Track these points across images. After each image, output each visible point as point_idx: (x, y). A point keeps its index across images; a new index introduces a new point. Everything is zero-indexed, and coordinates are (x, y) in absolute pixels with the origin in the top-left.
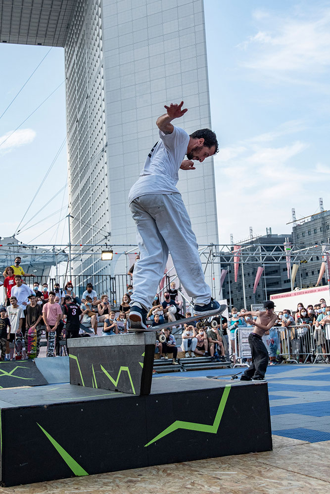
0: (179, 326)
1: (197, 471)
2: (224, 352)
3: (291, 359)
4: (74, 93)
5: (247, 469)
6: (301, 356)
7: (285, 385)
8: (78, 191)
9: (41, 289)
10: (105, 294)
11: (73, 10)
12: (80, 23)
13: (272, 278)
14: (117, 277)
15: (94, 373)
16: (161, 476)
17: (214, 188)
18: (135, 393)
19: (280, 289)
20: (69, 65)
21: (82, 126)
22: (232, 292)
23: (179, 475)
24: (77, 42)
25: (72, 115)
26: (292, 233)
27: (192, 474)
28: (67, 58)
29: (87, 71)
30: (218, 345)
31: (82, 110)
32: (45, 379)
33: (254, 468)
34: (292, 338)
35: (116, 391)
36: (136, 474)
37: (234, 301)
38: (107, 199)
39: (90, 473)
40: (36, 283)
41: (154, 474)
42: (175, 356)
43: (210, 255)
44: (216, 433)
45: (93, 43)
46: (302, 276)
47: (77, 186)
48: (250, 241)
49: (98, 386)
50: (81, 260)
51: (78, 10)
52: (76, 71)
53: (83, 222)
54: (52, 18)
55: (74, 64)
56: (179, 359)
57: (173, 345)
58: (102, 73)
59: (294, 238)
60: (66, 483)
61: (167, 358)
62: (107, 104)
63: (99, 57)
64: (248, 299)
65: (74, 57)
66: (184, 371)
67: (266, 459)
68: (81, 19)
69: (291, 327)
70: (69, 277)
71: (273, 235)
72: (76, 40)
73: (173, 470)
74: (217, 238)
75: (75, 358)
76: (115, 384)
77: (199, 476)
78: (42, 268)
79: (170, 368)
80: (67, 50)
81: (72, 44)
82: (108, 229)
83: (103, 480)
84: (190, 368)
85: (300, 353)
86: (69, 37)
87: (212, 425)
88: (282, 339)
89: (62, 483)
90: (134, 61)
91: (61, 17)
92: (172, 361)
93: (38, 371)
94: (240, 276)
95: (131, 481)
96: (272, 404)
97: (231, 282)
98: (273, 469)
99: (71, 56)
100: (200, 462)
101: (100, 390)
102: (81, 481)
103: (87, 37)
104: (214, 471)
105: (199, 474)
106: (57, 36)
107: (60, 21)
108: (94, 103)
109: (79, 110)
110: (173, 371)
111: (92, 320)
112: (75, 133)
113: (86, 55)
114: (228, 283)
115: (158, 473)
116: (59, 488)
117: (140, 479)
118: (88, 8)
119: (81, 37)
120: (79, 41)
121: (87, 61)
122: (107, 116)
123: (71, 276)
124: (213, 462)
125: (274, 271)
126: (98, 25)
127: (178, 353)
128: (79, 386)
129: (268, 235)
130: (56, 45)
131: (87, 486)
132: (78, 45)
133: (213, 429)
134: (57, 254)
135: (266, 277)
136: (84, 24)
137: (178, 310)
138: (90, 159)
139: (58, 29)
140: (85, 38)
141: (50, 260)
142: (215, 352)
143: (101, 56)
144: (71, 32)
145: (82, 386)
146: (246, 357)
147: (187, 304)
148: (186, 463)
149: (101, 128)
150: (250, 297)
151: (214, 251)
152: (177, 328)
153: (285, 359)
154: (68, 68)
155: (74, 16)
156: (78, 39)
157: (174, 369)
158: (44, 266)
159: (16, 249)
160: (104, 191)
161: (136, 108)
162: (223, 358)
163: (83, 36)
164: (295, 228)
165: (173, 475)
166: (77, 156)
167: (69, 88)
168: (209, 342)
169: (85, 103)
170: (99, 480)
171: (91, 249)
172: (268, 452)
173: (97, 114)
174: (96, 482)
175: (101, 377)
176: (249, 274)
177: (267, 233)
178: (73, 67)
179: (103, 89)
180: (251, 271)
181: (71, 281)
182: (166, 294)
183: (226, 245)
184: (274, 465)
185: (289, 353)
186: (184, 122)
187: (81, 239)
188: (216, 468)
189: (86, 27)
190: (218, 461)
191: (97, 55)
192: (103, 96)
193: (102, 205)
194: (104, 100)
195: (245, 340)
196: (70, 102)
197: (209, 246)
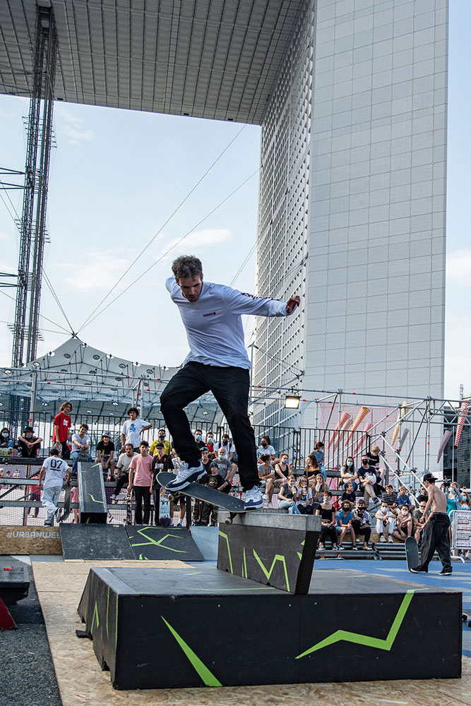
0: (378, 501)
1: (358, 696)
4: (270, 186)
5: (421, 700)
10: (286, 452)
11: (276, 78)
12: (284, 95)
14: (303, 431)
15: (245, 558)
16: (312, 698)
17: (443, 321)
18: (289, 590)
20: (266, 149)
21: (277, 229)
22: (456, 460)
23: (333, 699)
24: (278, 120)
25: (266, 216)
27: (350, 700)
28: (264, 139)
29: (289, 159)
31: (279, 208)
32: (200, 553)
33: (431, 699)
35: (268, 584)
36: (281, 691)
37: (458, 472)
38: (303, 327)
39: (225, 684)
41: (303, 695)
42: (367, 540)
43: (426, 412)
44: (389, 650)
45: (299, 122)
49: (248, 575)
51: (282, 76)
52: (275, 157)
53: (270, 355)
54: (248, 86)
55: (273, 148)
56: (374, 544)
57: (367, 525)
58: (308, 162)
60: (193, 694)
61: (358, 540)
62: (311, 203)
63: (305, 141)
65: (274, 137)
66: (378, 559)
67: (450, 688)
68: (286, 89)
72: (277, 117)
73: (329, 691)
74: (443, 388)
75: (225, 536)
76: (268, 576)
77: (359, 703)
79: (362, 553)
80: (265, 129)
81: (271, 123)
82: (301, 366)
83: (239, 695)
84: (387, 556)
86: (268, 117)
87: (385, 640)
89: (187, 692)
90: (351, 149)
91: (260, 86)
92: (363, 545)
93: (193, 543)
95: (272, 700)
97: (456, 447)
98: (454, 703)
99: (269, 137)
100: (365, 685)
102: (212, 693)
103: (293, 113)
104: (379, 698)
105: (359, 700)
106: (253, 110)
107: (259, 91)
108: (295, 200)
109: (275, 208)
110: (365, 558)
111: (267, 484)
112: (268, 238)
113: (289, 136)
114: (451, 448)
115: (308, 693)
116: (182, 699)
117: (284, 699)
118: (295, 75)
119: (284, 113)
120: (282, 118)
121: (289, 145)
122: (311, 219)
124: (381, 686)
126: (307, 98)
130: (251, 121)
131: (216, 700)
132: (280, 123)
133: (386, 644)
136: (290, 95)
137: (379, 479)
138: (284, 274)
139: (256, 101)
140: (289, 114)
143: (309, 140)
144: (272, 105)
145: (230, 572)
146: (460, 548)
147: (390, 473)
148: (347, 684)
149: (302, 235)
151: (432, 407)
152: (375, 503)
154: (265, 153)
155: (277, 85)
156: (280, 115)
157: (365, 556)
160: (299, 316)
161: (349, 211)
163: (287, 111)
165: (326, 697)
166: (268, 268)
167: (264, 179)
168: (413, 525)
169: (283, 200)
170: (233, 694)
171: (278, 390)
172: (456, 679)
173: (297, 215)
174: (229, 696)
178: (271, 152)
179: (308, 183)
182: (363, 458)
183: (448, 401)
184: (458, 697)
186: (410, 233)
187: (265, 377)
188: (383, 695)
189: (292, 101)
190: (387, 685)
191: (303, 139)
192: (307, 192)
193: (296, 334)
194: (307, 198)
195: (461, 527)
196: (265, 197)
197: (425, 400)
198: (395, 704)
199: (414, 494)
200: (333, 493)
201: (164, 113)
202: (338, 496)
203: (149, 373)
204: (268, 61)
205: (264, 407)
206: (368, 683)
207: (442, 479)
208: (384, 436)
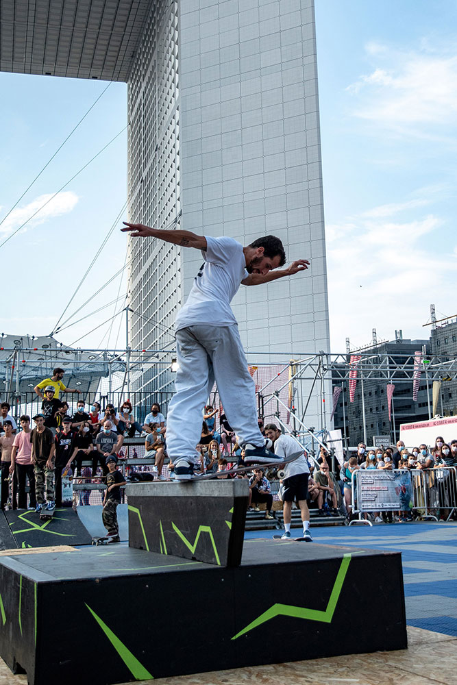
1: (303, 677)
2: (336, 502)
3: (428, 514)
4: (139, 143)
5: (373, 676)
6: (442, 511)
7: (421, 552)
8: (140, 276)
9: (87, 409)
11: (140, 34)
12: (149, 51)
13: (402, 400)
15: (162, 533)
16: (255, 682)
17: (325, 274)
18: (219, 563)
19: (414, 415)
20: (133, 106)
21: (148, 188)
22: (347, 418)
23: (278, 682)
24: (144, 76)
25: (136, 173)
26: (431, 338)
27: (297, 682)
28: (131, 97)
29: (157, 115)
30: (328, 493)
31: (149, 166)
33: (382, 674)
34: (431, 486)
35: (194, 559)
36: (219, 679)
37: (350, 431)
38: (179, 286)
39: (156, 675)
40: (80, 402)
41: (244, 680)
42: (269, 508)
43: (319, 367)
44: (330, 622)
45: (166, 78)
46: (443, 398)
47: (139, 268)
48: (372, 348)
49: (168, 551)
50: (142, 370)
51: (147, 33)
52: (143, 114)
53: (145, 318)
54: (112, 43)
55: (140, 105)
56: (274, 512)
57: (267, 492)
58: (177, 118)
59: (433, 345)
62: (182, 159)
63: (173, 96)
64: (370, 427)
65: (141, 95)
67: (399, 661)
68: (151, 45)
69: (429, 470)
70: (126, 395)
71: (405, 340)
72: (143, 73)
73: (271, 674)
74: (329, 343)
75: (136, 510)
76: (193, 549)
77: (307, 684)
78: (89, 379)
79: (263, 523)
80: (131, 86)
81: (137, 79)
85: (441, 506)
86: (135, 69)
87: (325, 611)
88: (417, 487)
90: (221, 102)
91: (125, 43)
92: (265, 514)
93: (81, 524)
94: (359, 396)
96: (408, 579)
97: (346, 404)
98: (409, 677)
99: (136, 94)
100: (308, 664)
101: (171, 557)
103: (158, 69)
104: (327, 677)
105: (307, 681)
106: (118, 68)
107: (123, 48)
108: (165, 157)
109: (145, 166)
110: (266, 528)
111: (157, 454)
112: (139, 196)
113: (157, 93)
114: (341, 405)
115: (249, 678)
118: (160, 30)
119: (150, 69)
120: (148, 74)
121: (157, 102)
122: (183, 175)
123: (129, 393)
124: (325, 664)
125: (405, 391)
126: (173, 53)
127: (274, 503)
128: (141, 551)
129: (397, 341)
130: (116, 79)
132: (146, 79)
133: (326, 616)
134: (112, 363)
135: (395, 398)
136: (156, 51)
139: (120, 58)
140: (156, 71)
141: (100, 369)
142: (324, 503)
143: (177, 95)
144: (138, 62)
145: (146, 550)
148: (288, 664)
149: (174, 191)
150: (372, 426)
151: (325, 362)
153: (419, 515)
154: (132, 110)
155: (141, 41)
156: (146, 71)
157: (267, 526)
158: (91, 377)
159: (54, 353)
160: (175, 275)
161: (222, 165)
162: (335, 511)
163: (153, 68)
164: (434, 332)
165: (270, 681)
167: (132, 137)
169: (152, 157)
171: (156, 355)
172: (402, 651)
173: (169, 172)
175: (173, 539)
176: (370, 394)
177: (397, 337)
178: (138, 109)
179: (178, 139)
180: (373, 390)
181: (129, 400)
183: (342, 355)
184: (411, 670)
185: (426, 507)
186: (286, 185)
187: (142, 341)
188: (330, 673)
189: (158, 56)
190: (331, 662)
191: (171, 94)
192: (178, 148)
193: (172, 294)
194: (178, 154)
195: (365, 487)
196: (134, 155)
197: (317, 355)
198: (347, 682)
199: (314, 456)
200: (228, 460)
201: (24, 73)
202: (232, 463)
203: (17, 344)
204: (131, 18)
205: (142, 373)
206: (310, 662)
207: (341, 438)
208: (278, 396)
